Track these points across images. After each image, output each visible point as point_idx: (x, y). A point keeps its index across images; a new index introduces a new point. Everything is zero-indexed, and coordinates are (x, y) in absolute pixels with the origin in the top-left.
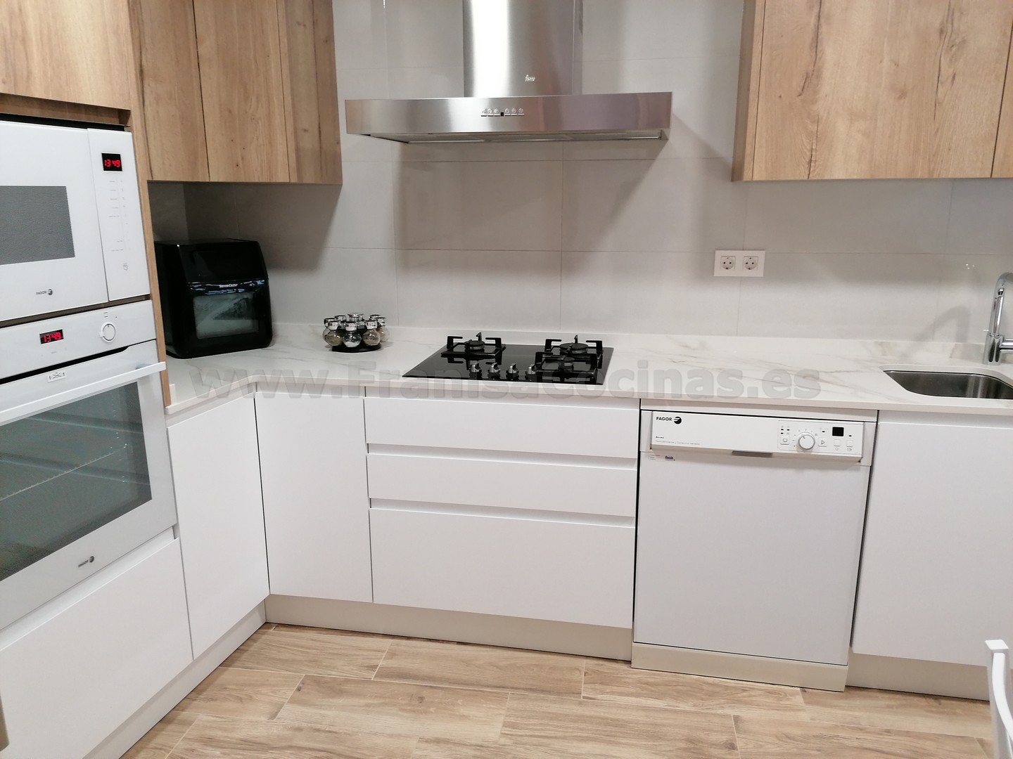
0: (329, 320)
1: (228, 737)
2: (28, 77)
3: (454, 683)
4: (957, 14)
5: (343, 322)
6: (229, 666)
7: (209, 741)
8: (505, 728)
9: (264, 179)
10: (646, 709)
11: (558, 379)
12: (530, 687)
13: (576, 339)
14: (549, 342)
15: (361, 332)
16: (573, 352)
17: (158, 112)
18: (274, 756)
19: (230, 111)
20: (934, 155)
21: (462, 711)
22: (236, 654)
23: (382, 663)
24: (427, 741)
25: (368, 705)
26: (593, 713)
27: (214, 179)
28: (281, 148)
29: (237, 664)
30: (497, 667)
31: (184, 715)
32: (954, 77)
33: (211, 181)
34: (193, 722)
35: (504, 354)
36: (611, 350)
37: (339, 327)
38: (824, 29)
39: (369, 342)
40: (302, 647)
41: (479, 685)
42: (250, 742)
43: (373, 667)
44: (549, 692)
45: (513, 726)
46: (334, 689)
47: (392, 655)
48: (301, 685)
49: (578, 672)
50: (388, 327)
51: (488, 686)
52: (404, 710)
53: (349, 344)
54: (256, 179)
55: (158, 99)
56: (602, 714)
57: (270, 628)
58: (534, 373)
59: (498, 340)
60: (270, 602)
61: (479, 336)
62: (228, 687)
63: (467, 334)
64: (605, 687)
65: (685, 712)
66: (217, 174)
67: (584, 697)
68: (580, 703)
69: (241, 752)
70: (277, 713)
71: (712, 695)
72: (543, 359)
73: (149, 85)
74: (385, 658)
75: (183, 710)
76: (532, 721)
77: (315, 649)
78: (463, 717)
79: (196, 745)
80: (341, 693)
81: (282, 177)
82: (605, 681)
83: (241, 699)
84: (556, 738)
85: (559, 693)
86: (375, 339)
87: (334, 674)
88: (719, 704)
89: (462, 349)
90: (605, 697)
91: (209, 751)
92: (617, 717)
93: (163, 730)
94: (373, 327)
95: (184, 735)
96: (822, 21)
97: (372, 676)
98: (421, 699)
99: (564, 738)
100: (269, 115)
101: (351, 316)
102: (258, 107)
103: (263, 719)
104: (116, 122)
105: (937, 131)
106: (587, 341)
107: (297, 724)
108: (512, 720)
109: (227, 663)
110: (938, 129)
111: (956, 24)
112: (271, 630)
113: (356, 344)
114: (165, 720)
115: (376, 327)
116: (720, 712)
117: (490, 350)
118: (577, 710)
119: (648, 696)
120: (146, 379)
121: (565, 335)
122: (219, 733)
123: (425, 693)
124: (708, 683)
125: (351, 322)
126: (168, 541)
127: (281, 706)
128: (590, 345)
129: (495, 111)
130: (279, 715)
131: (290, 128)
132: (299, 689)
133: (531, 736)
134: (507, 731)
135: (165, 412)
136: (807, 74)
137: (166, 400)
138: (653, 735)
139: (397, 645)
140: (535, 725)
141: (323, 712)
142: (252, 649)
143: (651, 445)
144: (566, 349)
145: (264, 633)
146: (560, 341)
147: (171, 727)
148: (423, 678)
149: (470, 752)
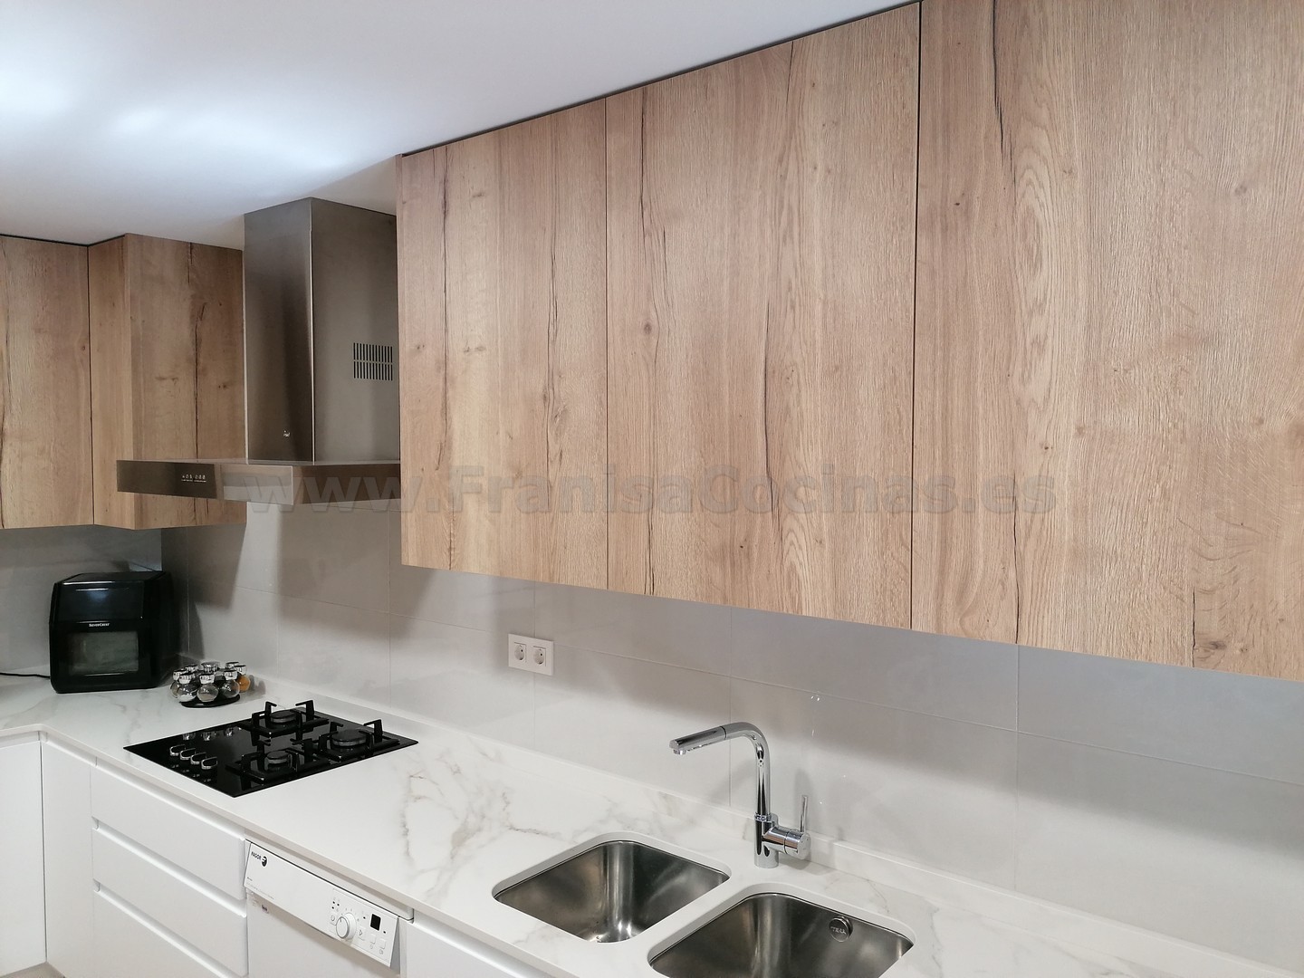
4: (556, 377)
9: (119, 525)
15: (198, 685)
20: (552, 554)
27: (98, 522)
32: (561, 455)
33: (96, 523)
38: (450, 394)
39: (202, 697)
66: (97, 517)
89: (267, 719)
96: (448, 384)
101: (204, 666)
105: (552, 523)
110: (553, 519)
111: (556, 390)
117: (303, 718)
129: (191, 477)
136: (441, 444)
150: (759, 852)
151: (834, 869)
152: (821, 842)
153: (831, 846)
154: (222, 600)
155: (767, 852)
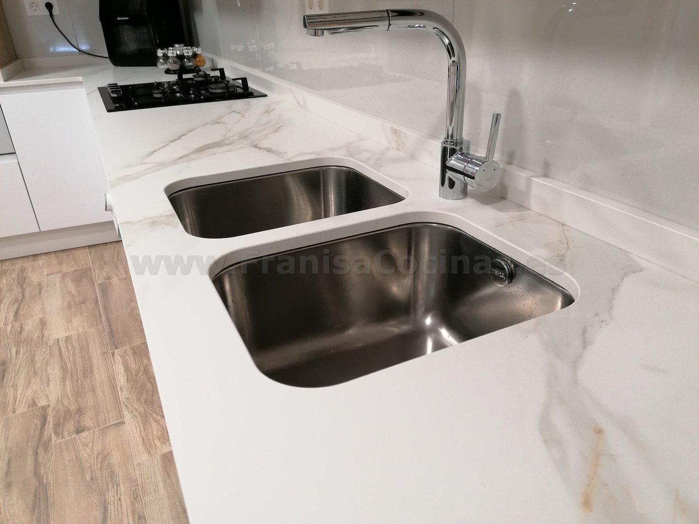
8: (64, 339)
21: (76, 321)
23: (115, 280)
25: (69, 292)
43: (109, 278)
68: (105, 353)
74: (120, 279)
76: (76, 344)
150: (443, 184)
151: (529, 209)
152: (520, 178)
153: (529, 181)
155: (452, 184)
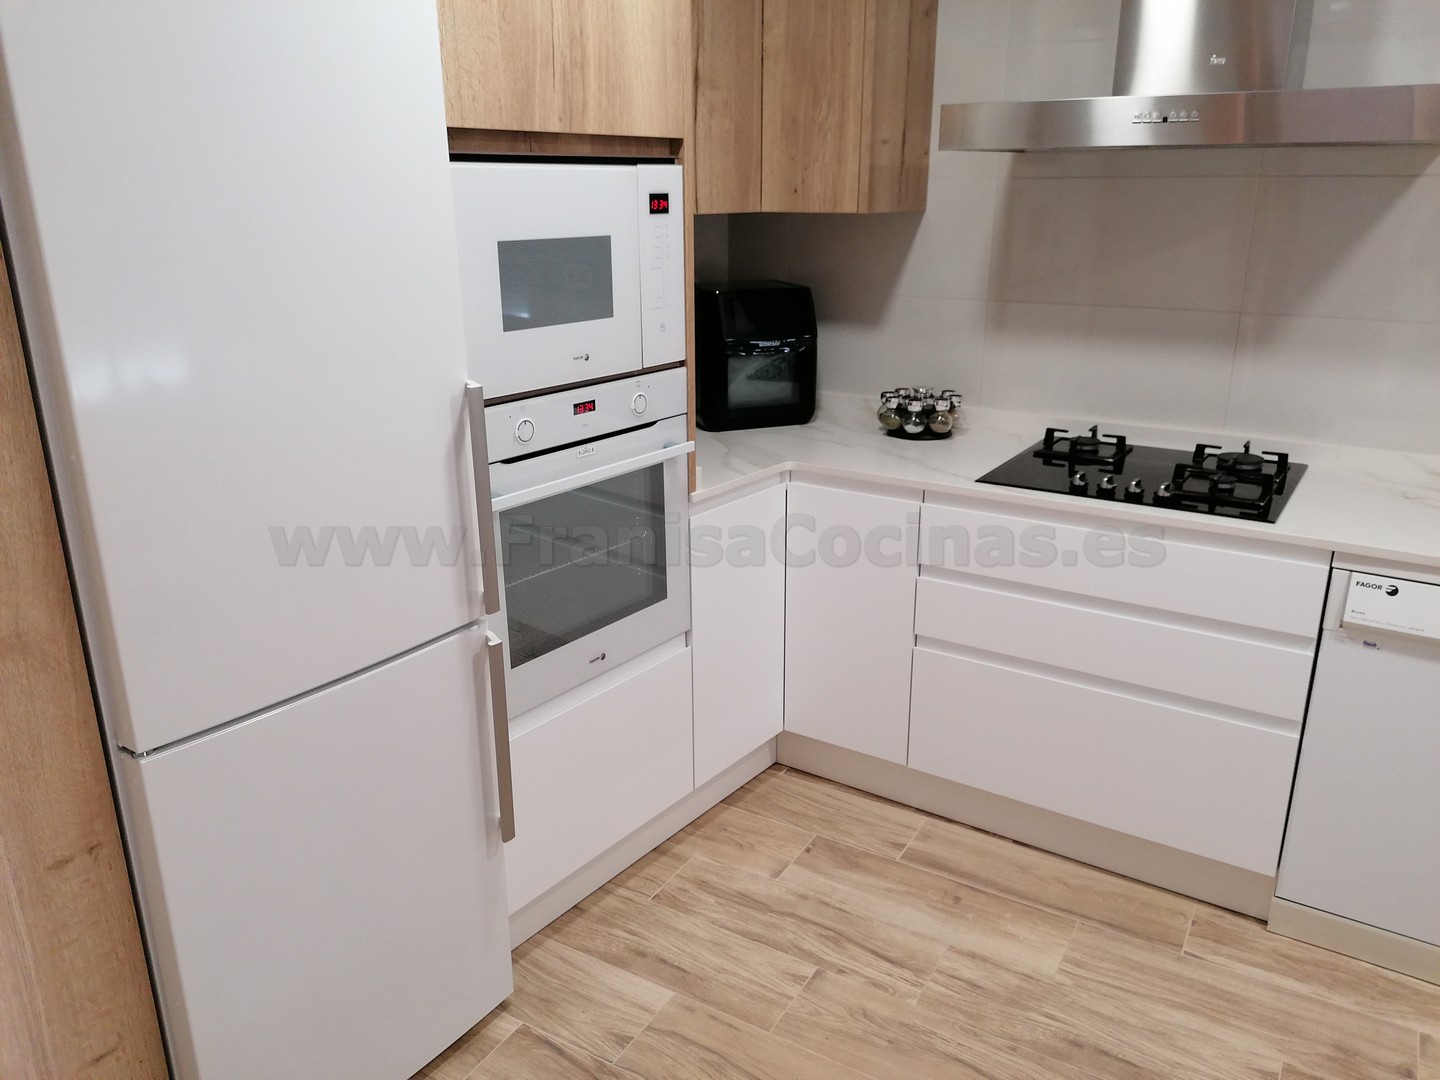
0: (888, 395)
1: (724, 886)
2: (584, 112)
3: (1002, 891)
5: (905, 397)
6: (730, 804)
7: (704, 885)
8: (1064, 964)
9: (827, 209)
10: (1277, 989)
11: (1205, 507)
12: (1110, 921)
13: (1247, 447)
14: (1200, 448)
15: (928, 413)
16: (1238, 467)
17: (710, 128)
18: (773, 920)
19: (794, 120)
21: (1010, 928)
22: (739, 793)
23: (911, 843)
24: (961, 953)
25: (889, 890)
26: (1195, 976)
27: (766, 208)
28: (851, 167)
29: (741, 804)
30: (1065, 884)
31: (679, 849)
33: (763, 210)
34: (687, 859)
35: (1129, 459)
36: (1302, 468)
37: (899, 405)
39: (936, 427)
40: (816, 802)
41: (1036, 900)
42: (748, 897)
43: (900, 846)
44: (1135, 934)
45: (1078, 964)
46: (851, 860)
47: (925, 836)
48: (811, 846)
49: (1182, 918)
50: (965, 408)
51: (1049, 906)
52: (935, 908)
53: (910, 429)
54: (817, 206)
55: (711, 111)
56: (1209, 981)
57: (781, 770)
58: (1167, 495)
59: (1121, 439)
60: (781, 739)
61: (1094, 430)
62: (729, 829)
63: (1076, 427)
64: (1221, 946)
65: (1339, 1008)
66: (770, 201)
67: (1185, 952)
68: (1179, 959)
69: (736, 906)
70: (781, 872)
71: (1390, 996)
72: (1187, 474)
73: (703, 94)
74: (917, 838)
75: (678, 843)
76: (1104, 965)
77: (829, 807)
78: (1009, 935)
79: (689, 886)
80: (856, 866)
81: (848, 206)
82: (1220, 938)
83: (741, 846)
84: (1135, 993)
85: (1149, 938)
86: (945, 423)
87: (851, 842)
88: (1399, 1011)
89: (1063, 447)
90: (1218, 959)
91: (703, 896)
92: (1231, 989)
93: (656, 860)
94: (944, 408)
95: (678, 872)
97: (898, 856)
98: (957, 899)
99: (1148, 997)
100: (842, 124)
101: (916, 391)
102: (828, 115)
103: (765, 875)
104: (666, 155)
106: (1264, 453)
107: (802, 891)
108: (1077, 956)
109: (729, 800)
112: (781, 774)
113: (919, 429)
114: (659, 850)
115: (948, 408)
116: (1400, 1022)
117: (1106, 453)
118: (1172, 966)
119: (1286, 974)
120: (673, 460)
121: (1228, 440)
122: (715, 879)
123: (963, 893)
124: (1386, 979)
125: (916, 399)
126: (678, 649)
127: (786, 865)
128: (1267, 457)
129: (1155, 115)
130: (782, 874)
131: (866, 139)
132: (808, 850)
133: (1101, 983)
134: (1069, 968)
135: (689, 499)
137: (691, 486)
138: (1282, 1026)
139: (933, 825)
140: (1108, 970)
141: (834, 884)
142: (758, 790)
143: (1342, 621)
144: (1227, 461)
145: (773, 775)
146: (1220, 448)
147: (664, 859)
148: (962, 875)
149: (1015, 981)
154: (868, 313)
